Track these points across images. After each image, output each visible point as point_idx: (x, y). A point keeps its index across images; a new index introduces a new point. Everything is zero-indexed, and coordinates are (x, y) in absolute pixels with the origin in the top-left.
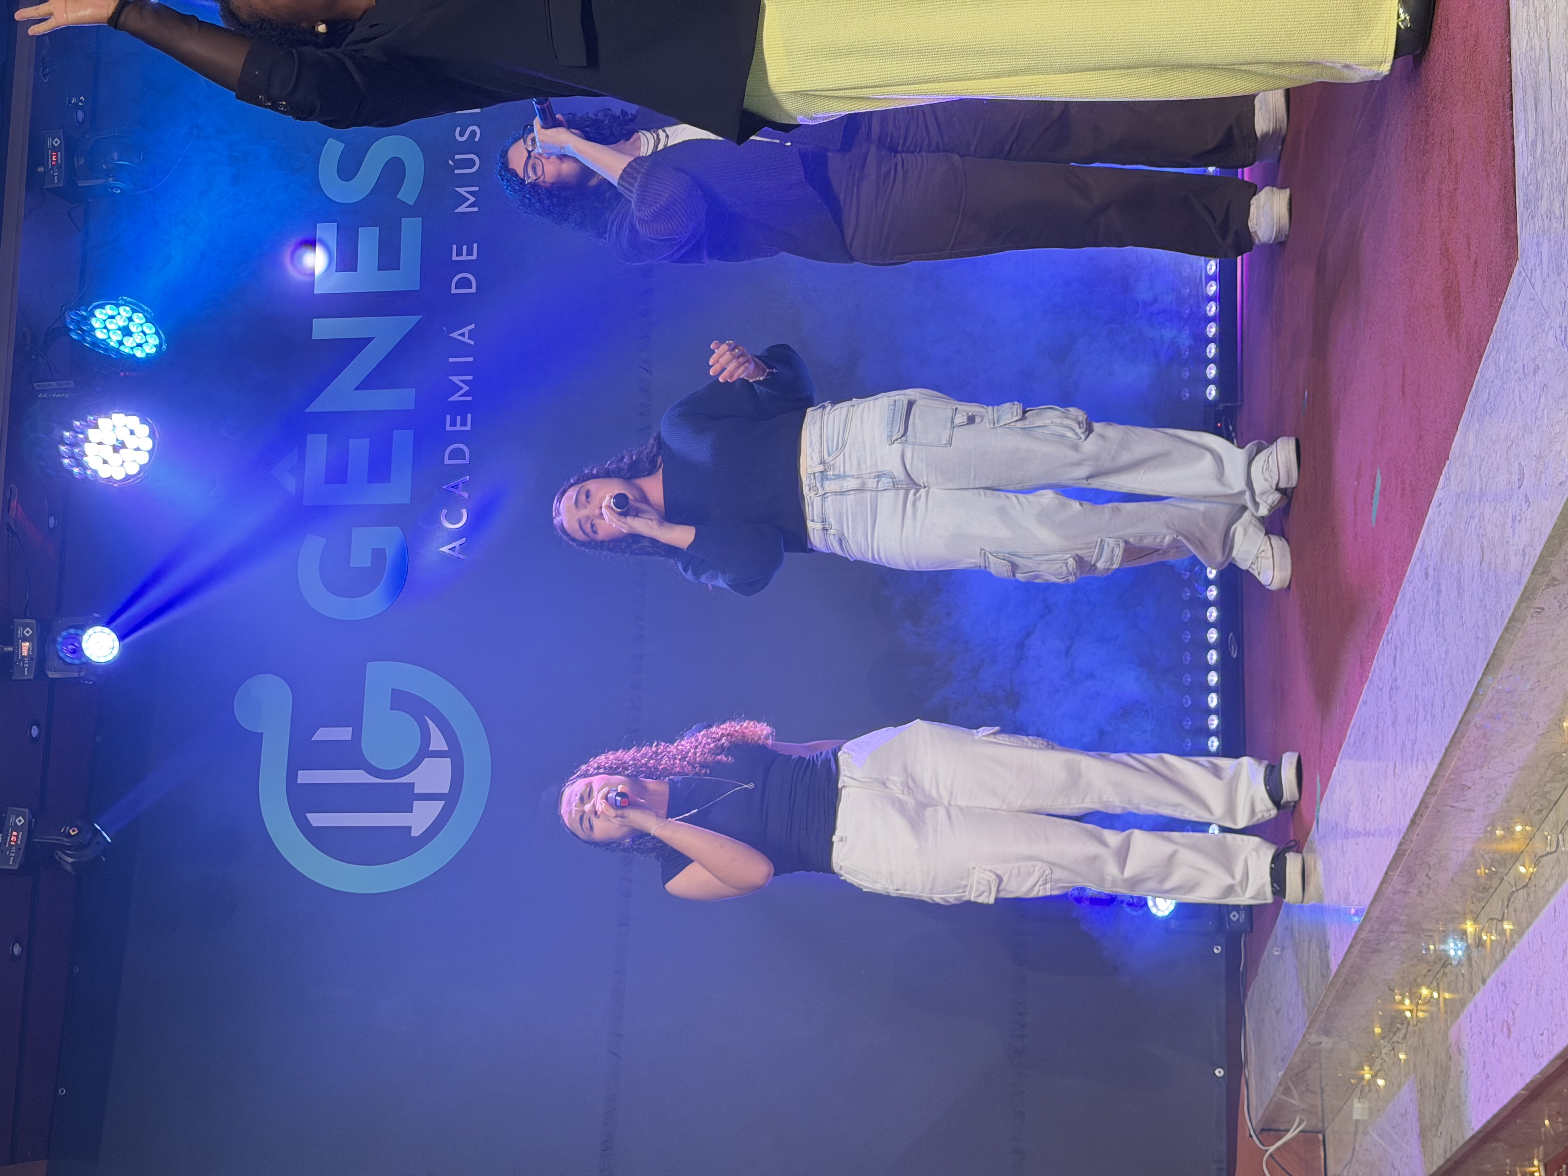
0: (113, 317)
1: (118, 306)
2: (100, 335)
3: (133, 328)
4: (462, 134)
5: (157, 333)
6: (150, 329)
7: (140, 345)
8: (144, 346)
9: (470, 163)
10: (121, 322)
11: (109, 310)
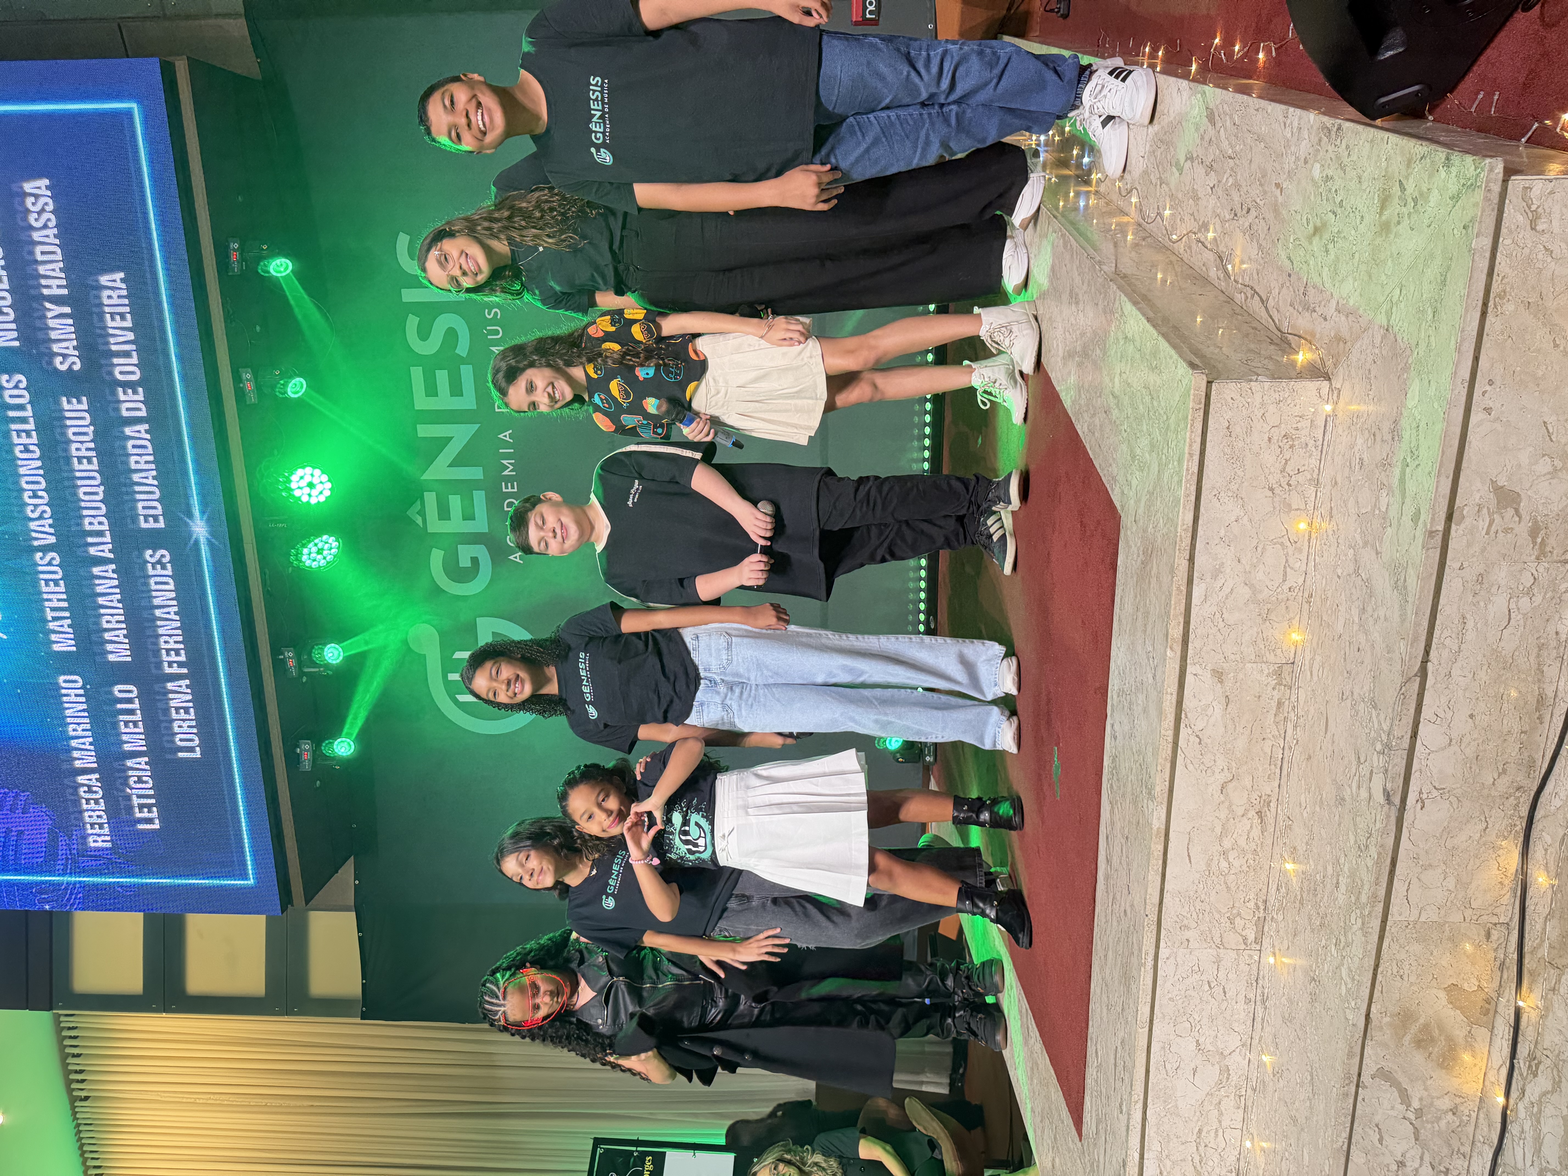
0: (302, 478)
1: (303, 467)
2: (297, 493)
3: (316, 481)
4: (489, 314)
5: (329, 481)
6: (325, 478)
7: (321, 493)
8: (324, 492)
9: (497, 332)
10: (308, 479)
11: (300, 472)
